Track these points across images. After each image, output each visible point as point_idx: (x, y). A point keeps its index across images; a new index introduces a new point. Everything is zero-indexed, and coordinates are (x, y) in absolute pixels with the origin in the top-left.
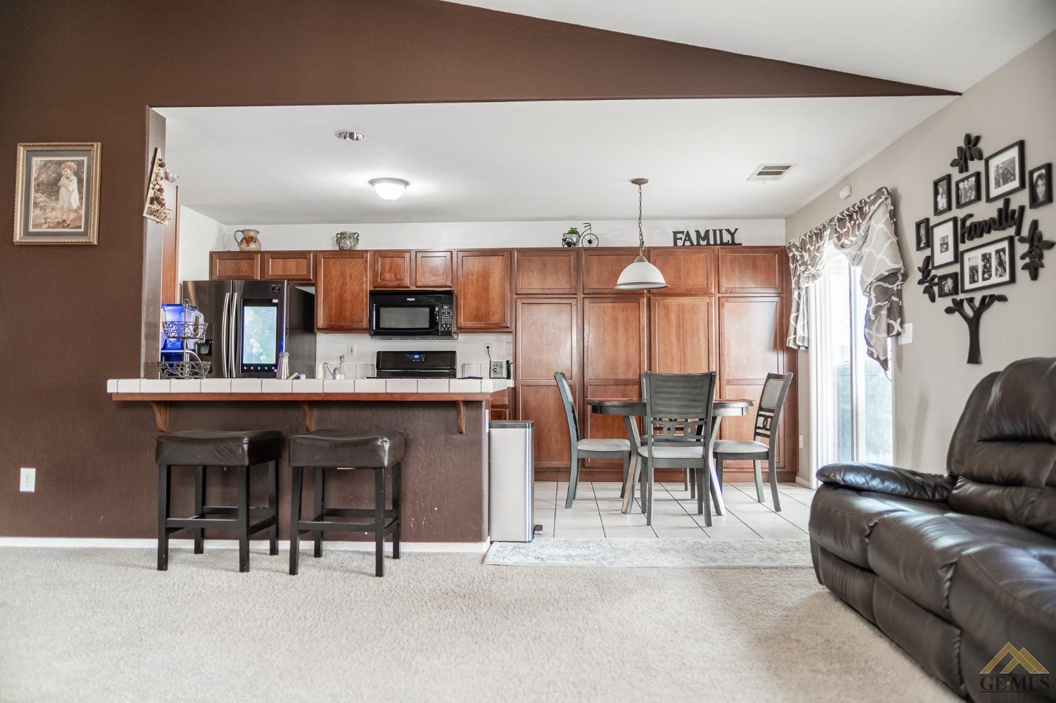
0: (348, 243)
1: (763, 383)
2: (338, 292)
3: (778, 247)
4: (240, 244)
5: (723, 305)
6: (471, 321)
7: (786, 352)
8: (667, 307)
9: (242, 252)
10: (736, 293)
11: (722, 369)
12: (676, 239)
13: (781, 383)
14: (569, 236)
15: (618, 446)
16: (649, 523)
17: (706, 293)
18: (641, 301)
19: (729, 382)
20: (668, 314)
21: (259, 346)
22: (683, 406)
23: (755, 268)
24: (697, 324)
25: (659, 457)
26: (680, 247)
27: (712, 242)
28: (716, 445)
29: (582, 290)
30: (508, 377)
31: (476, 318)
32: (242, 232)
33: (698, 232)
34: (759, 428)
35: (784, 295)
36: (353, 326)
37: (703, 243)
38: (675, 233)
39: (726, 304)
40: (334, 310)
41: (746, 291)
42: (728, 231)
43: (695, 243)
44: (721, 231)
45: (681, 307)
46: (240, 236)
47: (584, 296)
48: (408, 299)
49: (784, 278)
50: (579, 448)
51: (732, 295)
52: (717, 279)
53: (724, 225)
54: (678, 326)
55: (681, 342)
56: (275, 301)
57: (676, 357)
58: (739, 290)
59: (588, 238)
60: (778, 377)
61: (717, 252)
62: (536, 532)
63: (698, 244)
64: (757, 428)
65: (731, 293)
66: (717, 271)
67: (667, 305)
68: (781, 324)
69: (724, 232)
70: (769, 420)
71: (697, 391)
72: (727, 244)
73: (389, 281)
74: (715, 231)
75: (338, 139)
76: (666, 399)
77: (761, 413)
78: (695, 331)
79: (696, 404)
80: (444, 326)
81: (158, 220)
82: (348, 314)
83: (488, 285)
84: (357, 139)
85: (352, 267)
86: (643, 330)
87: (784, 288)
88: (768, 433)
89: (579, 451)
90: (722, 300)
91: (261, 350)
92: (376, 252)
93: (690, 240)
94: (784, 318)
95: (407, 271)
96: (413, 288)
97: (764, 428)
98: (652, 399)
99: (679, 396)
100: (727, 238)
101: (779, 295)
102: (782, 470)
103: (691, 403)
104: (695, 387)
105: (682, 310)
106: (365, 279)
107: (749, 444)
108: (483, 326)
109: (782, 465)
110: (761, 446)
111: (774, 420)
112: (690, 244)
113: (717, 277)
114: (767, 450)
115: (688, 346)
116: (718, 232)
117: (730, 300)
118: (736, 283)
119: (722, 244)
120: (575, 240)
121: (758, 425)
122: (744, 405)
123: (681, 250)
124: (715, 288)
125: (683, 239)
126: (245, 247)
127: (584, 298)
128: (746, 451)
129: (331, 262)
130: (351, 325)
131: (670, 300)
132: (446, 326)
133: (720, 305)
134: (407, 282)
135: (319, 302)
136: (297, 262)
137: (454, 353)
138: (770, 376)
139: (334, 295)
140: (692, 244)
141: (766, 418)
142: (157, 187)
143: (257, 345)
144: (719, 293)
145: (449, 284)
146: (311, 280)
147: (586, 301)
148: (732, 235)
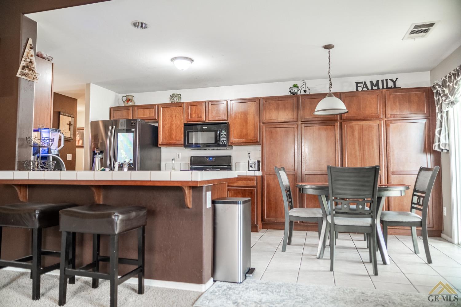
0: (175, 99)
1: (417, 173)
2: (169, 125)
3: (425, 88)
4: (124, 102)
5: (389, 125)
6: (238, 138)
7: (433, 154)
8: (352, 128)
9: (125, 106)
10: (397, 117)
11: (389, 165)
12: (357, 87)
13: (430, 174)
14: (293, 88)
15: (315, 214)
16: (332, 270)
17: (378, 118)
18: (336, 124)
19: (393, 173)
20: (353, 131)
21: (125, 153)
22: (355, 190)
23: (410, 101)
24: (372, 137)
25: (339, 224)
26: (360, 91)
27: (381, 87)
28: (383, 215)
29: (300, 120)
30: (259, 170)
31: (241, 137)
32: (126, 96)
33: (371, 82)
34: (414, 204)
35: (431, 118)
36: (177, 143)
37: (375, 88)
38: (357, 83)
39: (391, 125)
40: (167, 135)
41: (404, 116)
42: (391, 80)
43: (370, 88)
44: (387, 80)
45: (361, 128)
46: (125, 98)
47: (301, 123)
48: (203, 127)
49: (430, 107)
50: (290, 214)
51: (394, 119)
52: (384, 110)
53: (388, 77)
54: (360, 139)
55: (362, 149)
56: (133, 130)
57: (358, 158)
58: (399, 116)
59: (304, 89)
60: (427, 169)
61: (384, 93)
62: (247, 275)
63: (372, 89)
64: (412, 203)
65: (394, 117)
66: (384, 105)
67: (353, 127)
68: (429, 136)
69: (389, 81)
70: (422, 199)
71: (365, 179)
72: (391, 88)
73: (194, 118)
74: (382, 81)
75: (135, 29)
76: (344, 185)
77: (415, 193)
78: (371, 141)
79: (365, 188)
80: (223, 142)
81: (29, 79)
82: (174, 137)
83: (247, 119)
84: (145, 28)
85: (176, 111)
86: (338, 141)
87: (430, 113)
88: (421, 208)
89: (290, 216)
90: (388, 122)
91: (126, 156)
92: (188, 103)
93: (367, 87)
94: (431, 132)
95: (204, 112)
96: (207, 121)
97: (418, 203)
98: (333, 185)
99: (352, 183)
100: (390, 84)
101: (427, 118)
102: (432, 229)
103: (361, 188)
104: (364, 177)
105: (362, 129)
106: (182, 118)
107: (407, 215)
108: (244, 141)
109: (431, 226)
110: (415, 216)
111: (426, 199)
112: (366, 90)
113: (384, 108)
114: (421, 220)
115: (367, 151)
116: (385, 82)
117: (394, 122)
118: (397, 111)
119: (387, 88)
120: (296, 91)
121: (413, 202)
122: (402, 188)
123: (360, 93)
124: (383, 115)
125: (362, 87)
126: (126, 104)
127: (301, 124)
128: (404, 220)
129: (166, 109)
130: (175, 143)
131: (354, 123)
132: (224, 142)
133: (387, 125)
134: (204, 118)
135: (160, 131)
136: (149, 110)
137: (230, 157)
138: (421, 169)
139: (167, 127)
140: (368, 89)
141: (419, 197)
142: (28, 60)
143: (124, 153)
144: (386, 118)
145: (226, 119)
146: (156, 119)
147: (303, 126)
148: (394, 82)
